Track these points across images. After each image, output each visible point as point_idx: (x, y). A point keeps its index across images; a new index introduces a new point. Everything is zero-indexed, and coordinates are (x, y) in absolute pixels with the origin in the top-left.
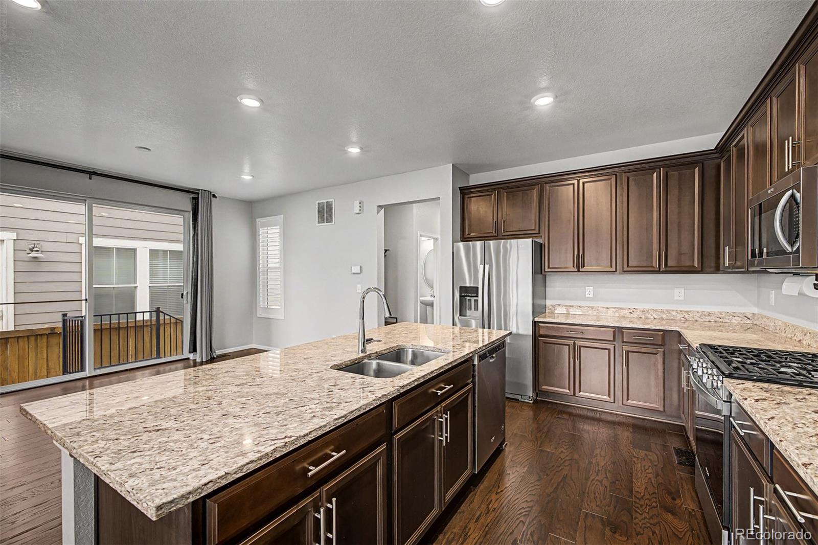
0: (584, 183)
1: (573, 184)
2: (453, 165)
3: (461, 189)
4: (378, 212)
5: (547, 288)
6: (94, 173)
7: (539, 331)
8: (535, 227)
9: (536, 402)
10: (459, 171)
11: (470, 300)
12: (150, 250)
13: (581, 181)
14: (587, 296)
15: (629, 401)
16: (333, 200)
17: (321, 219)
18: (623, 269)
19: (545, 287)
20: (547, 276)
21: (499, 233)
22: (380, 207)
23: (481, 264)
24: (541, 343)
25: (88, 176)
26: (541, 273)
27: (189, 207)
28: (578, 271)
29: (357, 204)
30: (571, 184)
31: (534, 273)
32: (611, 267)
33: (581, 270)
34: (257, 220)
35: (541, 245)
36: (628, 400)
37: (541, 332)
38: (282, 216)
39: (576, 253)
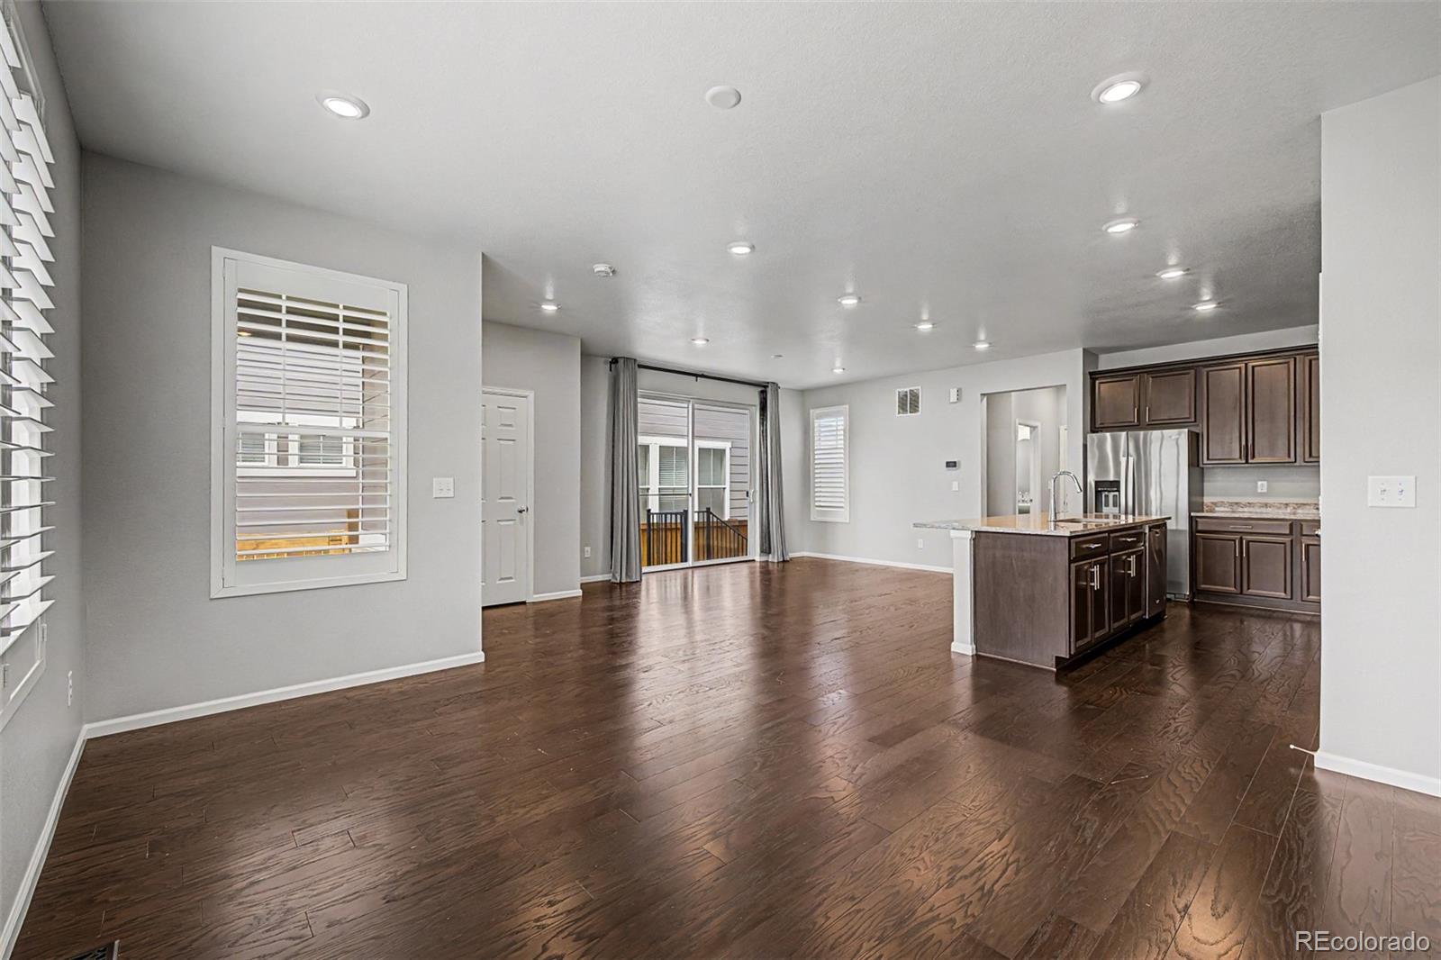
0: (1253, 367)
1: (1240, 368)
2: (1084, 350)
3: (1091, 374)
4: (982, 400)
5: (1205, 484)
6: (703, 376)
7: (1197, 526)
8: (1190, 414)
9: (1192, 602)
10: (1090, 355)
11: (1107, 496)
12: (660, 447)
13: (1250, 365)
14: (1259, 491)
15: (1310, 597)
16: (920, 388)
17: (903, 408)
18: (1304, 459)
19: (1203, 481)
20: (1205, 470)
21: (1142, 422)
22: (983, 395)
23: (1124, 456)
24: (1200, 541)
25: (694, 378)
26: (1198, 466)
27: (757, 401)
28: (1247, 462)
29: (954, 393)
30: (1237, 368)
31: (1190, 465)
32: (1289, 456)
33: (1250, 461)
34: (811, 411)
35: (1197, 434)
36: (1308, 595)
37: (1200, 528)
38: (847, 406)
39: (1243, 443)
